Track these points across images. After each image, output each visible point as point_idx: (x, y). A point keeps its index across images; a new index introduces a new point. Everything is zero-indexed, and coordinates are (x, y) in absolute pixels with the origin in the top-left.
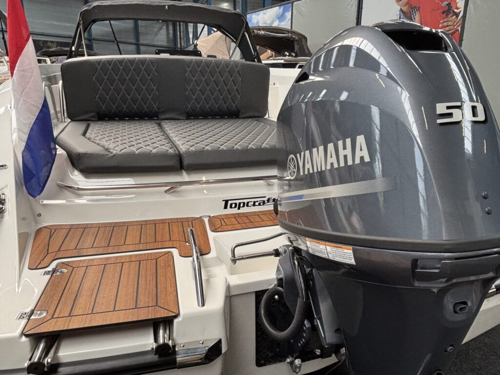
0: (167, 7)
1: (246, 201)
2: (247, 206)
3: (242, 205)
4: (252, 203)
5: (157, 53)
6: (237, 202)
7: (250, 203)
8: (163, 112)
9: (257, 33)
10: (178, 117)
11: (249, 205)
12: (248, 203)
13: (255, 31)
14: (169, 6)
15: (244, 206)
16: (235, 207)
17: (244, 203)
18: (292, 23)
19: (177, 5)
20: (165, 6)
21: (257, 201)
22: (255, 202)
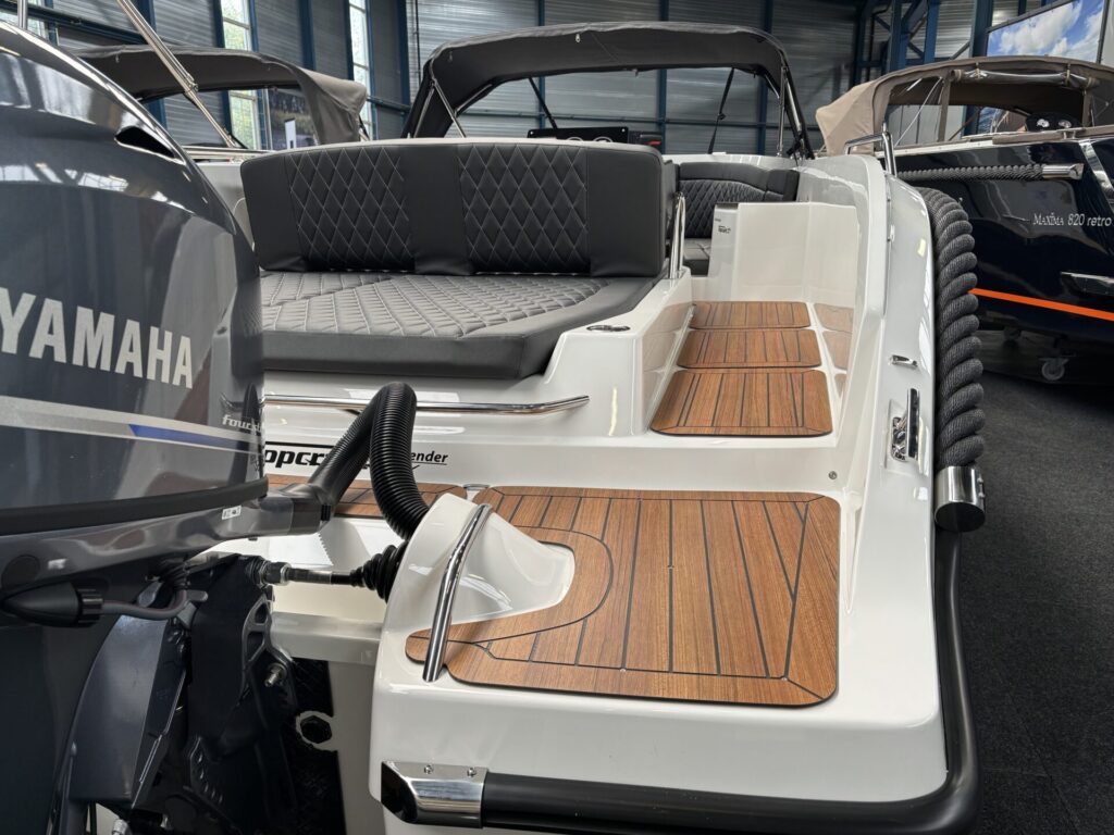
0: (578, 37)
1: (297, 450)
2: (298, 462)
3: (286, 458)
4: (310, 458)
5: (529, 136)
6: (279, 449)
7: (304, 457)
8: (425, 259)
9: (963, 75)
10: (452, 270)
11: (303, 460)
12: (300, 455)
13: (959, 72)
14: (582, 34)
15: (290, 461)
16: (272, 460)
17: (292, 454)
18: (1102, 41)
19: (600, 30)
20: (575, 35)
21: (322, 455)
22: (315, 456)
